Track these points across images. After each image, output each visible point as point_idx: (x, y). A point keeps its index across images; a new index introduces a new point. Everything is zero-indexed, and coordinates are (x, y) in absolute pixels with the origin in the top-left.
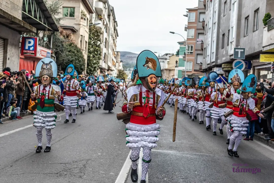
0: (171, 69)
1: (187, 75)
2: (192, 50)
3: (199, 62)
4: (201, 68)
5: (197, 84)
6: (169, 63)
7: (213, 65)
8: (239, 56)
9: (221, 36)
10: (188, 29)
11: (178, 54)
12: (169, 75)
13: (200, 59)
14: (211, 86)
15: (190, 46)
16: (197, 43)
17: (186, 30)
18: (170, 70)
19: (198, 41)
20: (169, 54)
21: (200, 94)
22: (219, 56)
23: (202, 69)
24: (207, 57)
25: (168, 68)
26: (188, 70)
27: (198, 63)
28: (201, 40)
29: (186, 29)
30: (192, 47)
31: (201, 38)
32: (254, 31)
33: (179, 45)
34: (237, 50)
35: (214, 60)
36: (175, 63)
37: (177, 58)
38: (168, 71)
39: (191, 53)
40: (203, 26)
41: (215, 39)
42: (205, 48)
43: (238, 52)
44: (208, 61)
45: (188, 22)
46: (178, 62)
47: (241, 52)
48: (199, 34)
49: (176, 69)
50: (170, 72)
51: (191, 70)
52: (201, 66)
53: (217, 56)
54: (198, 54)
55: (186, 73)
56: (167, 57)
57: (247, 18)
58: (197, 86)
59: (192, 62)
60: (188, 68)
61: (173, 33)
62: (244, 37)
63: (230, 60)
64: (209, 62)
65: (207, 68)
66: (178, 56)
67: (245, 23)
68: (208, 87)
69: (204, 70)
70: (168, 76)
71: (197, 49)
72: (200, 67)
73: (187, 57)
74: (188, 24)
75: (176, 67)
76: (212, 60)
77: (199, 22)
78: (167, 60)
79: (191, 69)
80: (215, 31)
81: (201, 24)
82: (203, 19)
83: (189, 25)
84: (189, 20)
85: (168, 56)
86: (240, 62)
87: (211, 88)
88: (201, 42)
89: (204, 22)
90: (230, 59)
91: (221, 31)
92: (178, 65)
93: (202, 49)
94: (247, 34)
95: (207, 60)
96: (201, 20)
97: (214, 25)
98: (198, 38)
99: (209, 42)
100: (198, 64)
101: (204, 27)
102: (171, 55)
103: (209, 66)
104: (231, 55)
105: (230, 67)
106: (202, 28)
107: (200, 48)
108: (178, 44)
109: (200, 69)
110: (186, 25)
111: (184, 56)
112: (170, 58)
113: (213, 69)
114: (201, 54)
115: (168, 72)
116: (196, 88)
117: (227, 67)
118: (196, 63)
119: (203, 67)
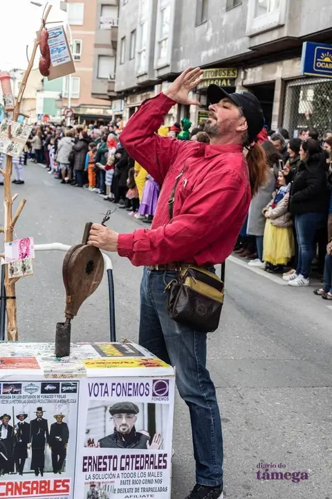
2: (78, 51)
4: (111, 89)
7: (157, 77)
15: (74, 42)
19: (101, 23)
22: (182, 48)
23: (113, 91)
24: (137, 55)
27: (100, 76)
28: (110, 20)
30: (78, 45)
31: (108, 14)
35: (165, 60)
41: (169, 2)
42: (124, 38)
44: (139, 66)
48: (103, 6)
49: (39, 95)
51: (77, 97)
52: (111, 85)
53: (176, 50)
54: (100, 57)
56: (17, 75)
59: (79, 78)
63: (249, 50)
64: (144, 70)
69: (118, 92)
71: (98, 43)
72: (109, 87)
75: (39, 91)
76: (157, 61)
78: (18, 81)
88: (111, 25)
90: (250, 48)
93: (113, 44)
95: (136, 64)
98: (102, 16)
99: (141, 16)
100: (100, 80)
104: (253, 33)
105: (226, 77)
107: (108, 41)
109: (109, 91)
114: (110, 56)
117: (218, 77)
118: (98, 78)
119: (116, 85)
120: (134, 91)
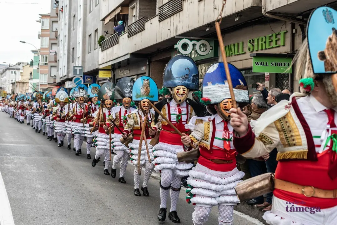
0: (25, 82)
1: (41, 89)
2: (46, 61)
3: (53, 75)
4: (55, 82)
5: (128, 95)
6: (22, 74)
7: (65, 79)
8: (78, 73)
9: (71, 50)
10: (41, 37)
11: (32, 64)
12: (23, 89)
13: (54, 72)
14: (175, 100)
15: (44, 56)
16: (51, 54)
17: (39, 38)
18: (23, 83)
19: (51, 53)
20: (23, 63)
21: (136, 122)
23: (56, 83)
24: (60, 69)
25: (21, 81)
26: (43, 84)
28: (54, 52)
29: (40, 36)
30: (46, 57)
31: (55, 48)
32: (95, 49)
33: (33, 54)
34: (75, 68)
35: (65, 74)
36: (30, 74)
37: (31, 69)
38: (21, 84)
39: (45, 64)
40: (56, 36)
41: (66, 52)
42: (58, 60)
43: (77, 69)
45: (42, 30)
46: (32, 74)
47: (79, 70)
48: (52, 44)
49: (30, 81)
50: (23, 85)
51: (46, 84)
52: (55, 80)
53: (68, 70)
54: (51, 66)
55: (40, 87)
56: (20, 67)
57: (90, 36)
58: (127, 100)
59: (47, 74)
60: (43, 81)
61: (24, 42)
62: (89, 53)
64: (61, 76)
65: (60, 81)
66: (32, 66)
67: (89, 40)
68: (168, 101)
69: (58, 83)
70: (21, 90)
71: (51, 60)
73: (41, 68)
74: (41, 32)
75: (29, 79)
77: (52, 31)
78: (21, 71)
79: (46, 82)
80: (66, 44)
81: (54, 33)
82: (56, 28)
83: (43, 33)
84: (42, 27)
85: (21, 65)
86: (79, 79)
87: (179, 105)
88: (54, 54)
89: (56, 31)
91: (71, 44)
92: (32, 77)
93: (56, 61)
94: (91, 51)
95: (60, 74)
96: (54, 30)
97: (65, 37)
98: (51, 49)
99: (61, 54)
101: (57, 38)
102: (25, 64)
103: (62, 79)
106: (55, 38)
107: (53, 60)
108: (32, 52)
109: (54, 83)
110: (39, 32)
111: (38, 67)
112: (23, 68)
113: (65, 82)
114: (55, 66)
115: (21, 86)
116: (126, 105)
118: (51, 76)
119: (57, 80)
120: (61, 83)
